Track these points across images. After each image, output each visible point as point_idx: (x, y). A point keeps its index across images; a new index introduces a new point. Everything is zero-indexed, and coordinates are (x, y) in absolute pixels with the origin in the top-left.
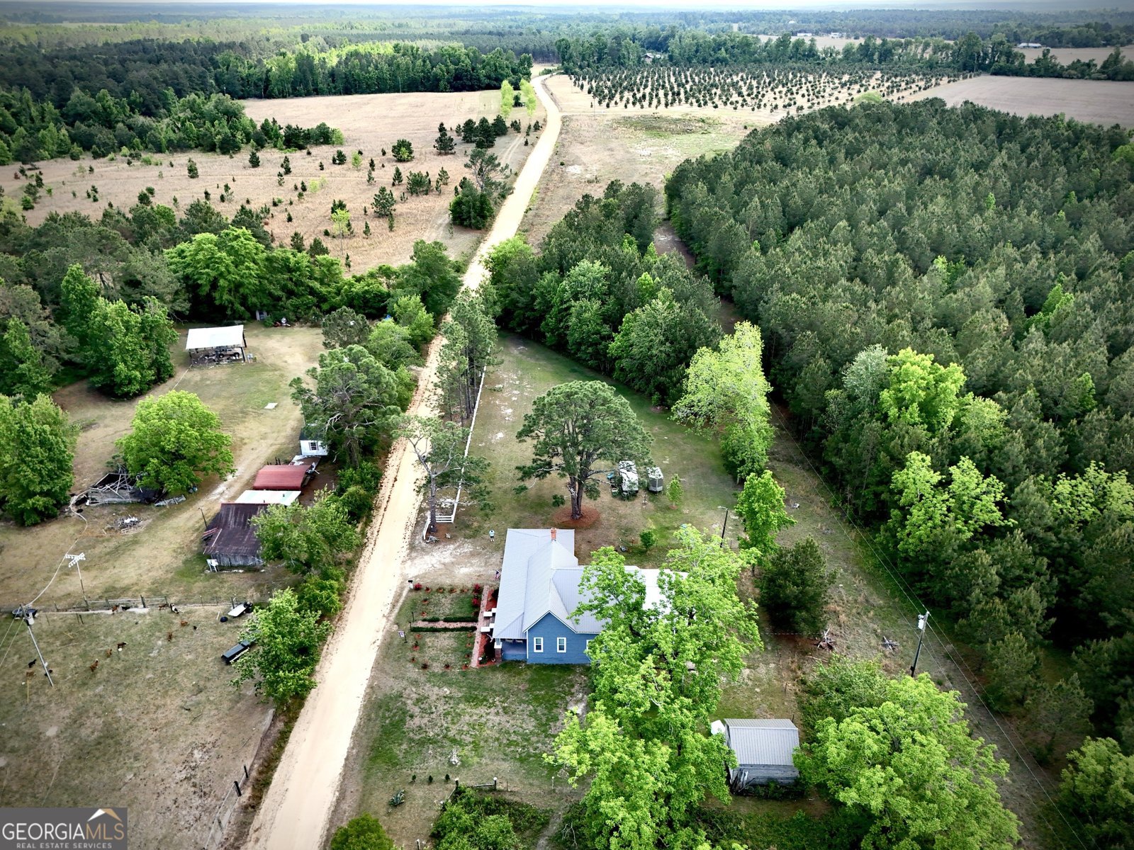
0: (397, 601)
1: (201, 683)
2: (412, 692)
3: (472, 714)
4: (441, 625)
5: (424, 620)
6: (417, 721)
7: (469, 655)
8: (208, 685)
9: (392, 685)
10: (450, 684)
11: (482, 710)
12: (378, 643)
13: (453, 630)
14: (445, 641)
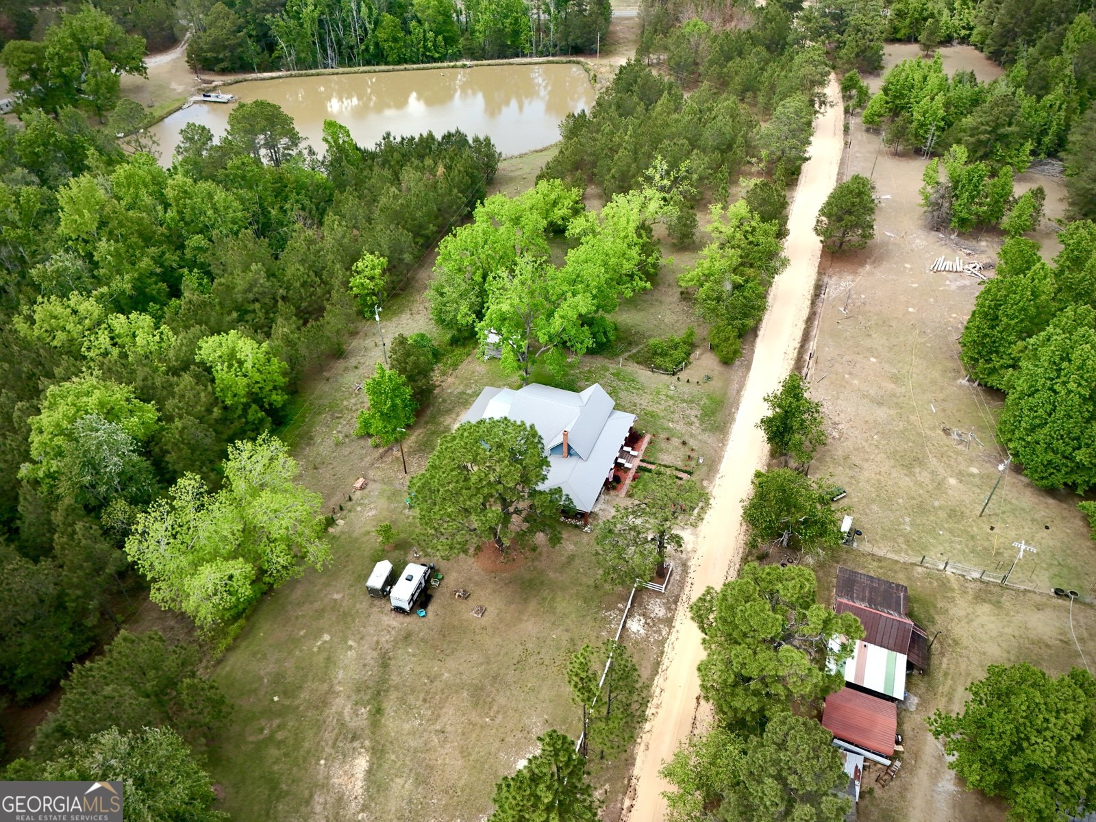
1: (854, 482)
2: (695, 429)
3: (657, 409)
4: (668, 471)
5: (681, 479)
6: (693, 413)
7: (651, 443)
8: (848, 480)
9: (710, 439)
10: (669, 429)
11: (649, 409)
12: (719, 476)
13: (659, 465)
14: (666, 459)
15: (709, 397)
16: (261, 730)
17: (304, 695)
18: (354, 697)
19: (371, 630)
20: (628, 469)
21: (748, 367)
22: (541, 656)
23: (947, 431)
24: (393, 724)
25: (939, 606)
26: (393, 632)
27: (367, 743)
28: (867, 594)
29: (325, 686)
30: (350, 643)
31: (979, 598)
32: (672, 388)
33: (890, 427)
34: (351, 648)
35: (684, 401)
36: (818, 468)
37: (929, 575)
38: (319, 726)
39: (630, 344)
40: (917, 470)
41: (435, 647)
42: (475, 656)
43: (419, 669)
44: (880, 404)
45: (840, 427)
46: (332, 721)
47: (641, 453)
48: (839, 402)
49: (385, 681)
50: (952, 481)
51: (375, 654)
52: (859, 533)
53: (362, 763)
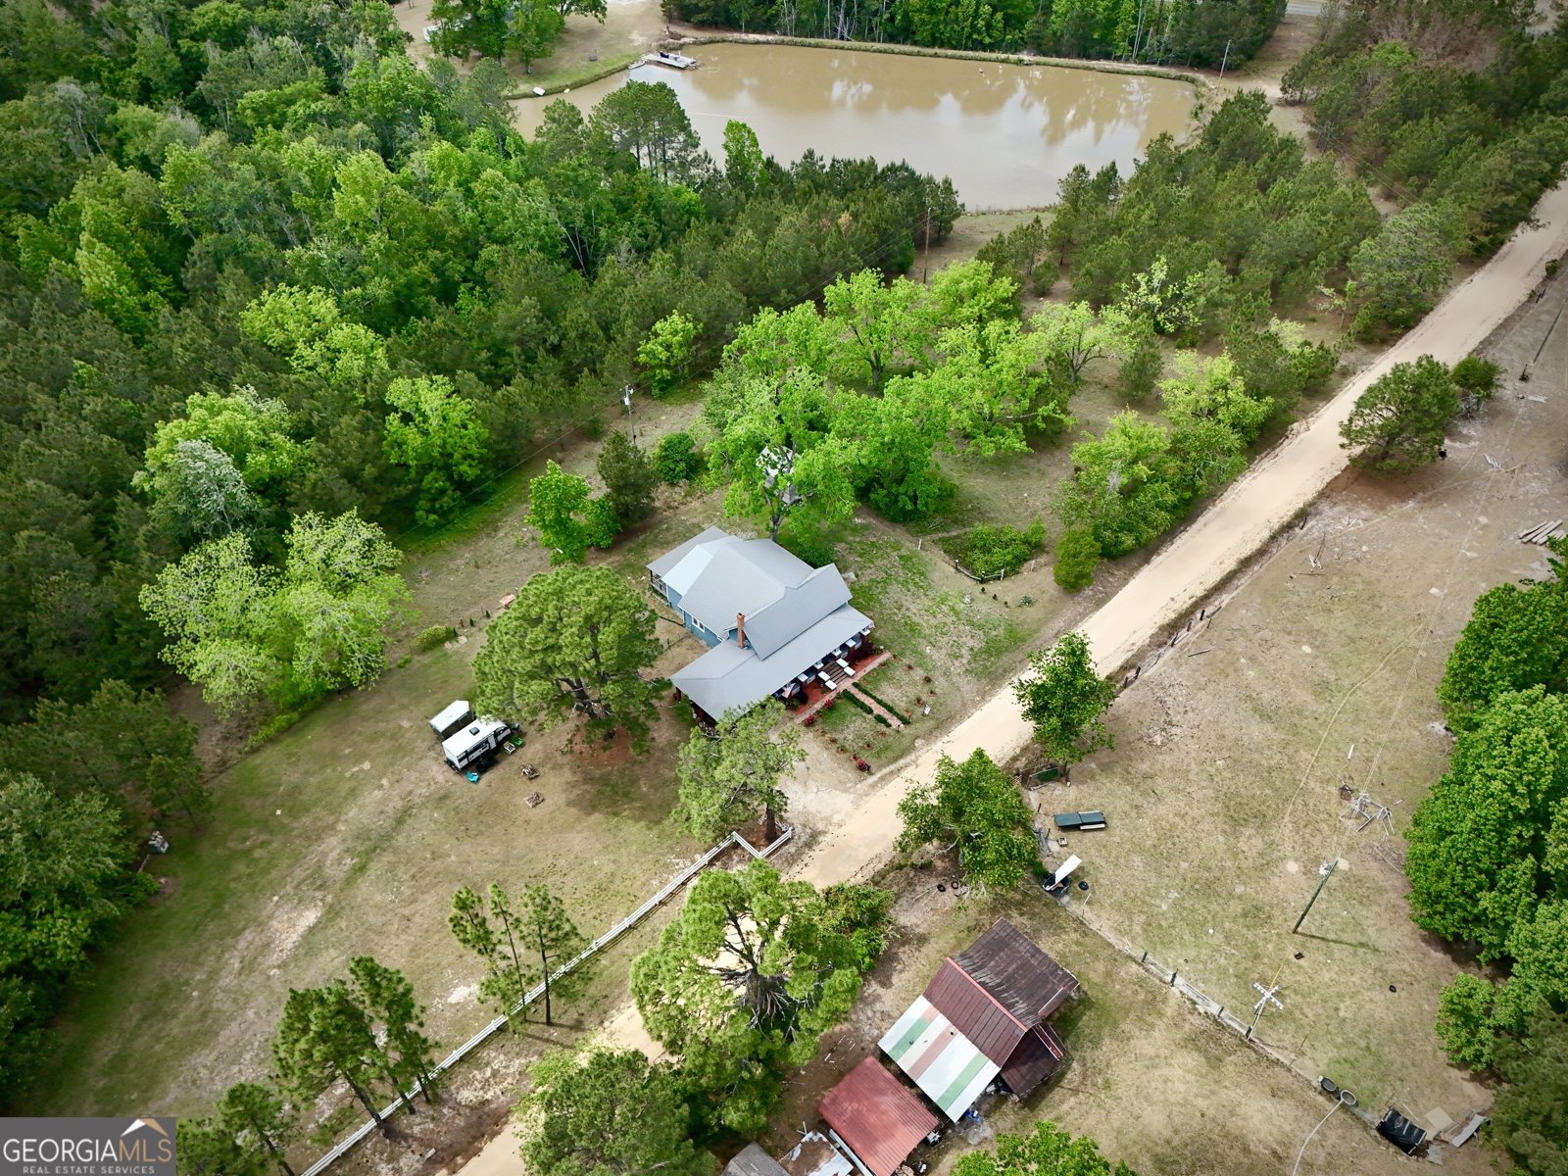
0: (892, 772)
1: (1133, 814)
2: (956, 667)
3: (926, 623)
4: (878, 710)
5: (889, 726)
6: (971, 643)
7: (883, 664)
8: (1127, 808)
9: (968, 686)
10: (921, 654)
11: (915, 619)
12: (945, 739)
13: (874, 698)
14: (889, 692)
15: (1011, 630)
16: (245, 839)
17: (306, 820)
18: (349, 843)
19: (413, 775)
20: (829, 690)
21: (1100, 604)
22: (565, 879)
23: (1345, 793)
24: (367, 890)
25: (1123, 1026)
26: (433, 787)
27: (329, 899)
28: (1010, 970)
29: (330, 819)
30: (384, 782)
31: (1191, 1042)
32: (967, 600)
33: (1255, 756)
34: (381, 787)
35: (971, 623)
36: (1093, 778)
37: (1140, 982)
38: (297, 858)
39: (955, 522)
40: (1248, 832)
41: (462, 821)
42: (496, 850)
43: (430, 840)
44: (1265, 716)
45: (1174, 730)
46: (312, 860)
47: (862, 674)
48: (1201, 695)
49: (388, 837)
50: (1292, 867)
51: (399, 804)
52: (1084, 887)
53: (311, 917)
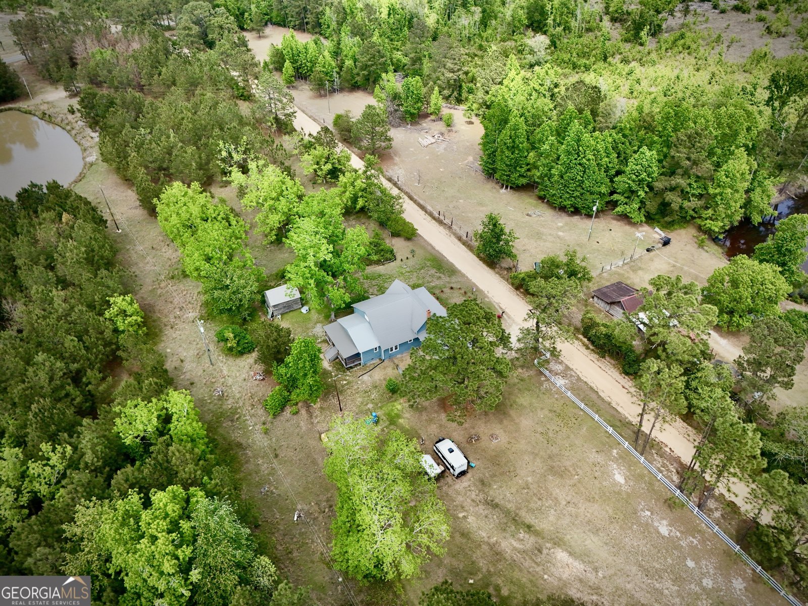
3: (415, 281)
14: (455, 301)
17: (482, 563)
18: (508, 535)
24: (543, 524)
26: (473, 488)
27: (548, 545)
29: (485, 547)
30: (461, 515)
34: (465, 517)
35: (419, 269)
38: (515, 566)
41: (503, 474)
43: (514, 490)
46: (517, 556)
49: (507, 513)
51: (481, 507)
53: (561, 555)
